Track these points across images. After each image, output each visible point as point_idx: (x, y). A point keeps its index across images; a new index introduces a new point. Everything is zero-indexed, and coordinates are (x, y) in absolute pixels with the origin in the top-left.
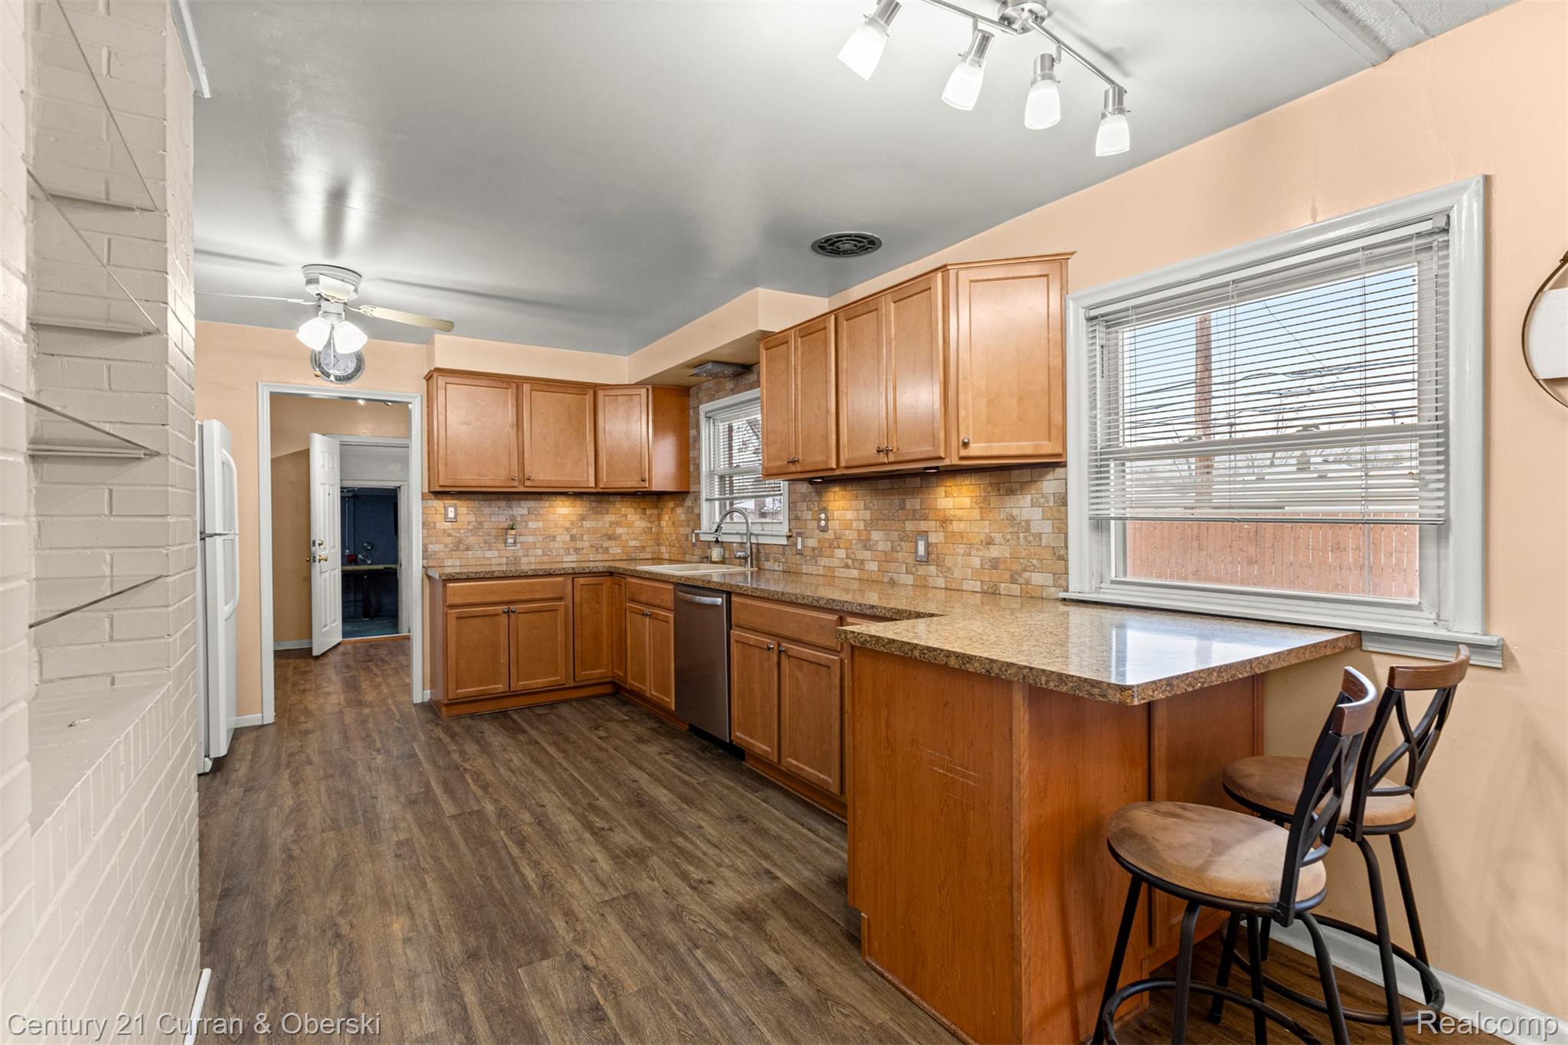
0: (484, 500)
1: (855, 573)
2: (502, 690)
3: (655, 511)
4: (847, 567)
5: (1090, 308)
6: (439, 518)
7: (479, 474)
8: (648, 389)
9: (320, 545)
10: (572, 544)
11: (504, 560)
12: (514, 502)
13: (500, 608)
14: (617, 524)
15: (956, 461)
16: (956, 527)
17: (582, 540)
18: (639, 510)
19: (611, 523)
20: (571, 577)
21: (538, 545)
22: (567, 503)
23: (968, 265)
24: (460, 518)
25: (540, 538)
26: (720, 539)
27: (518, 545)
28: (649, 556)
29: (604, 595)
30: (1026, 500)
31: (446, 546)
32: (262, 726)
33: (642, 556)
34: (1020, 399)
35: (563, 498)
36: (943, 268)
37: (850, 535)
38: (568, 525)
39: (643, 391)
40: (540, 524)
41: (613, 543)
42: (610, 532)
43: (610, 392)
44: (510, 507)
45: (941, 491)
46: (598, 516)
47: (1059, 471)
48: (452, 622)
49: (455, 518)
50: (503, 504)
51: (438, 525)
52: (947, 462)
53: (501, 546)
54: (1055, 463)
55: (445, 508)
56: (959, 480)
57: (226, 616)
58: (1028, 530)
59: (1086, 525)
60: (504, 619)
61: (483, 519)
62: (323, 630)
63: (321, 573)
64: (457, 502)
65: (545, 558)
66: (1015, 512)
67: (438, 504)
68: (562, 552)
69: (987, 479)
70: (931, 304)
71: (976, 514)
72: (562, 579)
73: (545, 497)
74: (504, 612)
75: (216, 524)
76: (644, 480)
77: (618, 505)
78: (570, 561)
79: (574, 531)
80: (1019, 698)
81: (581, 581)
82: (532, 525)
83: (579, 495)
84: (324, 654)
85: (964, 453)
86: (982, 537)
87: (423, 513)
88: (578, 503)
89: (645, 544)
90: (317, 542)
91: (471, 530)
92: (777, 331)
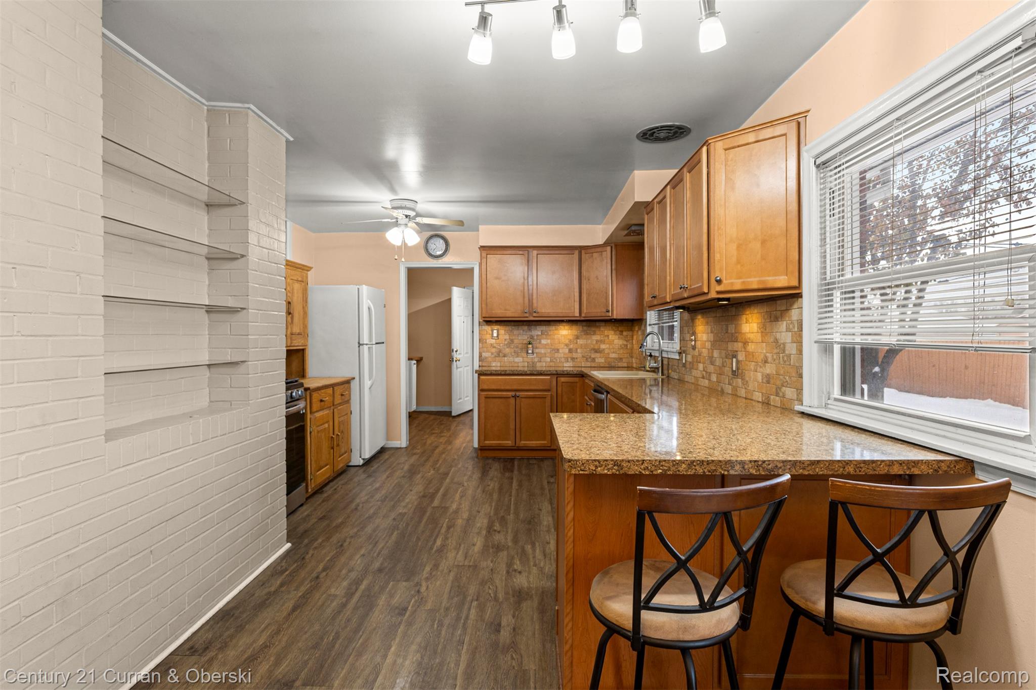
0: (514, 326)
1: (707, 381)
2: (510, 445)
3: (630, 333)
4: (703, 378)
5: (819, 156)
6: (488, 336)
7: (506, 310)
8: (612, 247)
9: (456, 351)
10: (570, 355)
11: (526, 364)
12: (532, 327)
13: (510, 394)
14: (602, 342)
16: (751, 347)
17: (576, 352)
18: (618, 332)
19: (597, 341)
20: (556, 376)
21: (548, 355)
22: (567, 327)
23: (724, 137)
24: (500, 337)
25: (549, 351)
26: (653, 354)
27: (535, 354)
28: (625, 365)
29: (578, 389)
30: (783, 325)
31: (492, 354)
32: (400, 448)
33: (620, 364)
34: (763, 242)
35: (564, 324)
36: (707, 143)
37: (705, 352)
38: (567, 342)
39: (609, 248)
40: (549, 341)
41: (598, 355)
42: (596, 348)
43: (589, 251)
44: (530, 330)
46: (588, 336)
47: (799, 301)
48: (483, 399)
49: (497, 337)
50: (526, 328)
51: (488, 341)
52: (711, 296)
53: (524, 355)
55: (492, 331)
57: (369, 387)
58: (784, 351)
59: (815, 348)
60: (512, 401)
61: (514, 338)
62: (459, 401)
63: (457, 368)
64: (499, 327)
65: (552, 364)
66: (778, 336)
67: (487, 328)
68: (563, 360)
69: (764, 309)
71: (759, 337)
72: (549, 377)
73: (552, 323)
74: (513, 397)
75: (365, 340)
76: (608, 311)
77: (602, 329)
78: (568, 366)
79: (571, 346)
81: (563, 379)
82: (544, 342)
83: (572, 322)
84: (459, 415)
86: (762, 356)
87: (480, 334)
88: (574, 327)
89: (621, 357)
90: (455, 350)
91: (507, 345)
92: (650, 200)
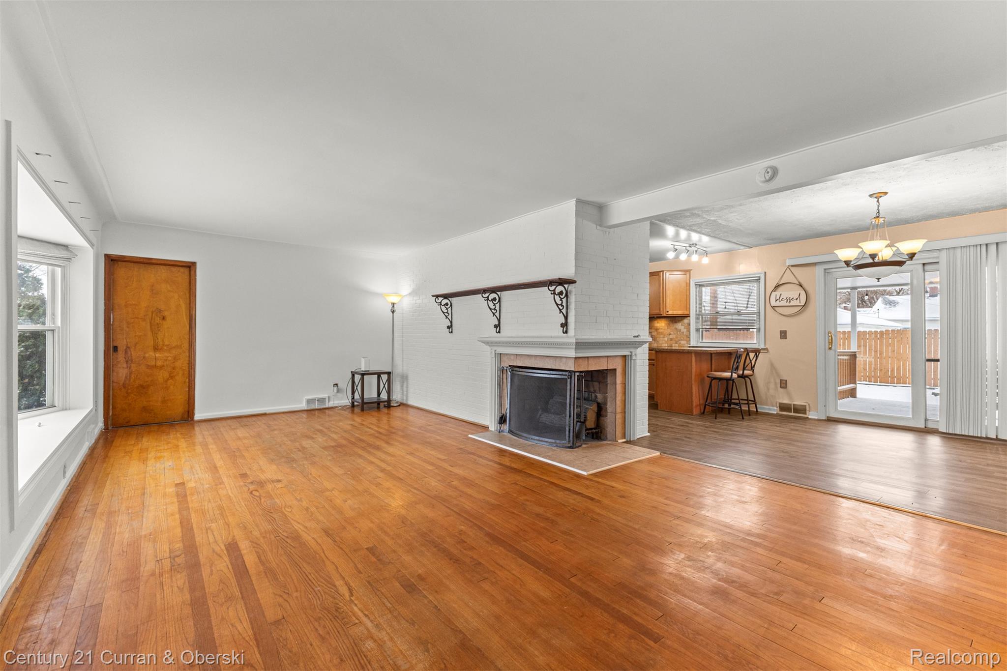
5: (696, 283)
15: (665, 315)
16: (660, 331)
23: (669, 271)
30: (679, 324)
34: (680, 301)
36: (663, 271)
45: (656, 322)
47: (688, 318)
52: (663, 315)
54: (688, 316)
56: (661, 319)
58: (680, 331)
59: (694, 330)
66: (677, 327)
70: (659, 278)
71: (666, 328)
80: (693, 355)
85: (667, 313)
